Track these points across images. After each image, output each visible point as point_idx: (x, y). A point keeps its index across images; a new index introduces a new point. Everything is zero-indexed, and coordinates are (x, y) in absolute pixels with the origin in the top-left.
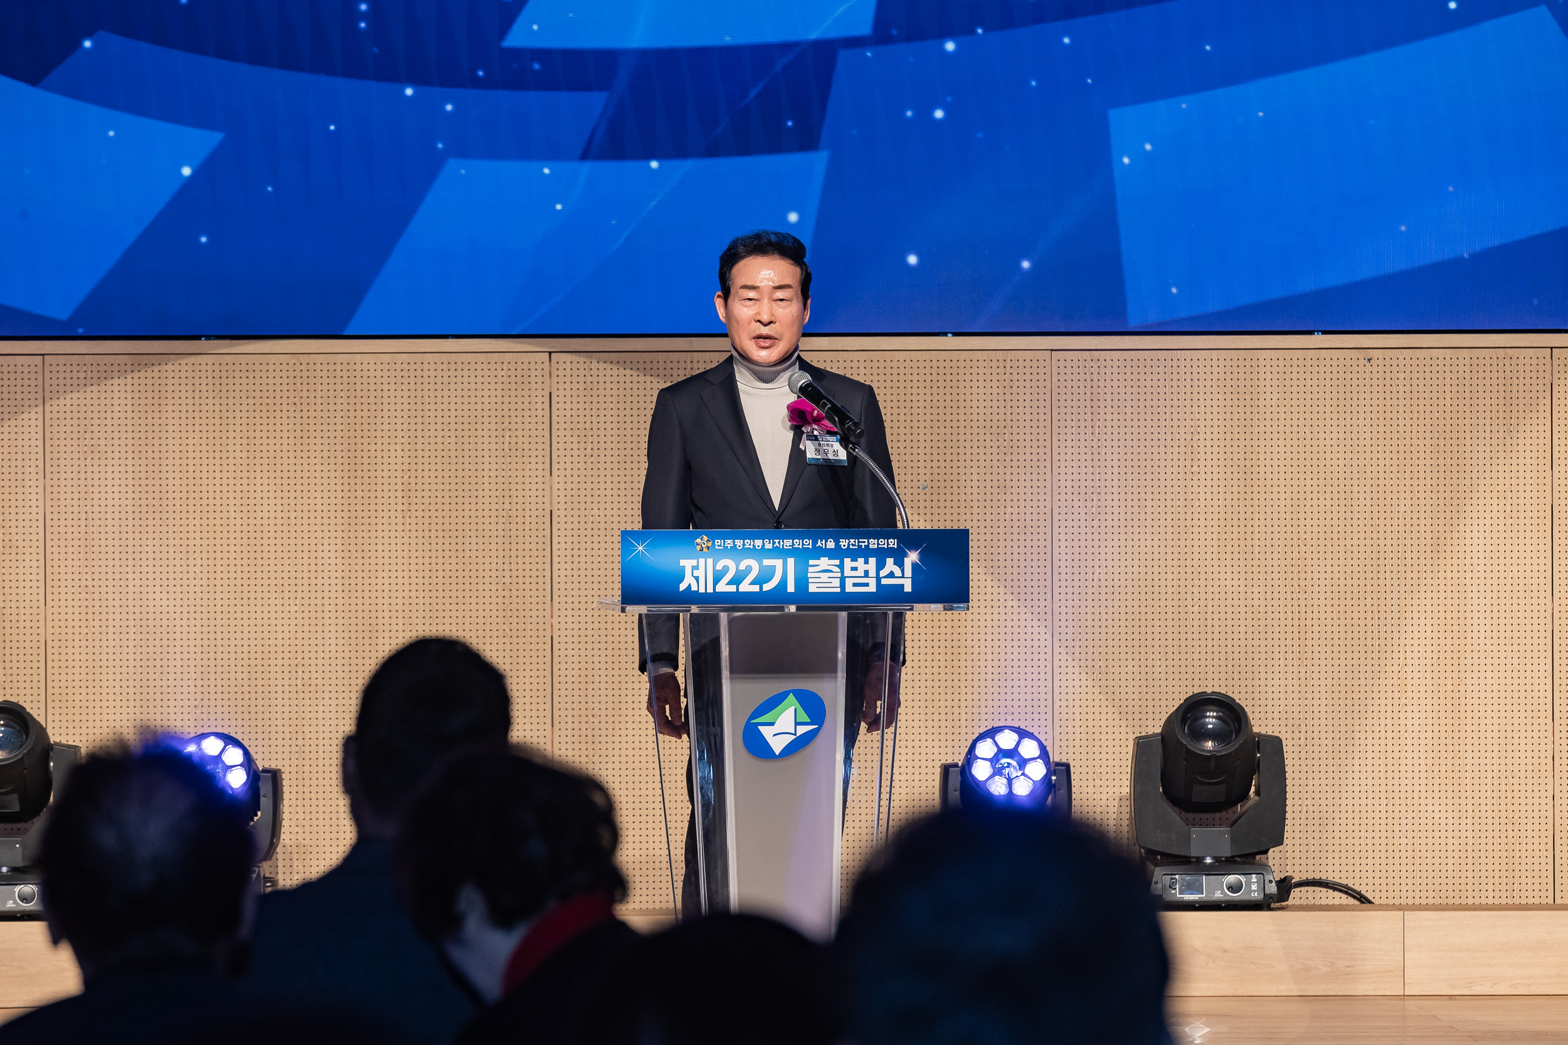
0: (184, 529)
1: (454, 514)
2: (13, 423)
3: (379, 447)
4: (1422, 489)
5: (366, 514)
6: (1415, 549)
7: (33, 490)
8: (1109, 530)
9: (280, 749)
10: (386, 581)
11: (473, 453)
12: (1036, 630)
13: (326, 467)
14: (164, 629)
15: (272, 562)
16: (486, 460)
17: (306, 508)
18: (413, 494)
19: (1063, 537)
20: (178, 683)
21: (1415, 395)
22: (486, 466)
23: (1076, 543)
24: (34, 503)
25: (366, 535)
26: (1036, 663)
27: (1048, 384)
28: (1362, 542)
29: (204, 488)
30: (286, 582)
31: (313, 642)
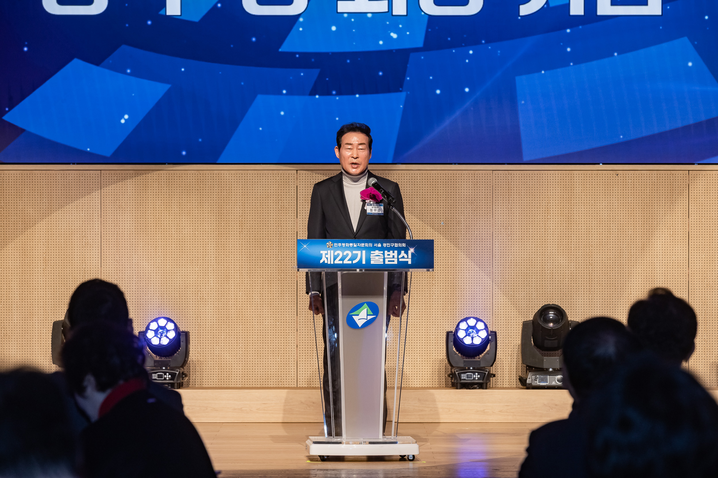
0: (155, 238)
1: (259, 233)
2: (89, 196)
3: (230, 207)
4: (638, 225)
5: (225, 233)
6: (635, 249)
7: (97, 222)
8: (515, 241)
9: (191, 324)
10: (233, 259)
11: (267, 209)
12: (486, 279)
13: (210, 214)
14: (147, 277)
15: (189, 251)
16: (272, 212)
17: (202, 230)
18: (243, 225)
19: (497, 243)
20: (152, 298)
21: (635, 189)
22: (272, 214)
23: (502, 246)
24: (97, 228)
25: (225, 240)
26: (486, 292)
27: (491, 183)
28: (614, 246)
29: (163, 222)
30: (194, 259)
31: (204, 282)
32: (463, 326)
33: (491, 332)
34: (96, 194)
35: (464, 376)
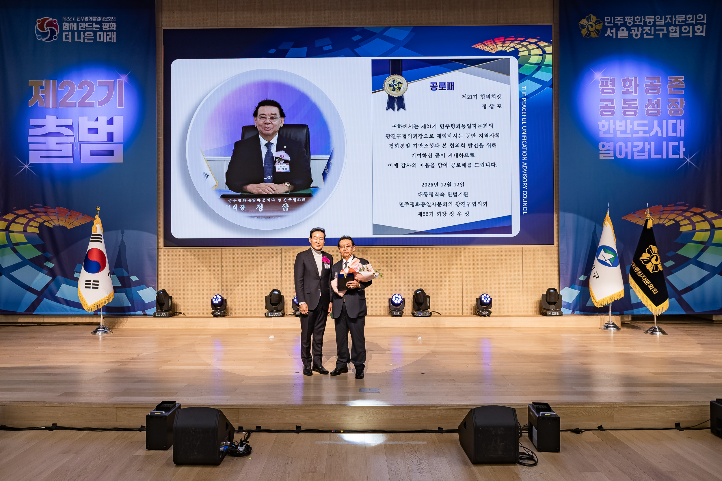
4: (447, 264)
6: (446, 271)
8: (409, 269)
12: (400, 281)
19: (403, 270)
21: (446, 253)
28: (439, 271)
32: (394, 297)
33: (403, 299)
34: (280, 256)
35: (394, 313)
